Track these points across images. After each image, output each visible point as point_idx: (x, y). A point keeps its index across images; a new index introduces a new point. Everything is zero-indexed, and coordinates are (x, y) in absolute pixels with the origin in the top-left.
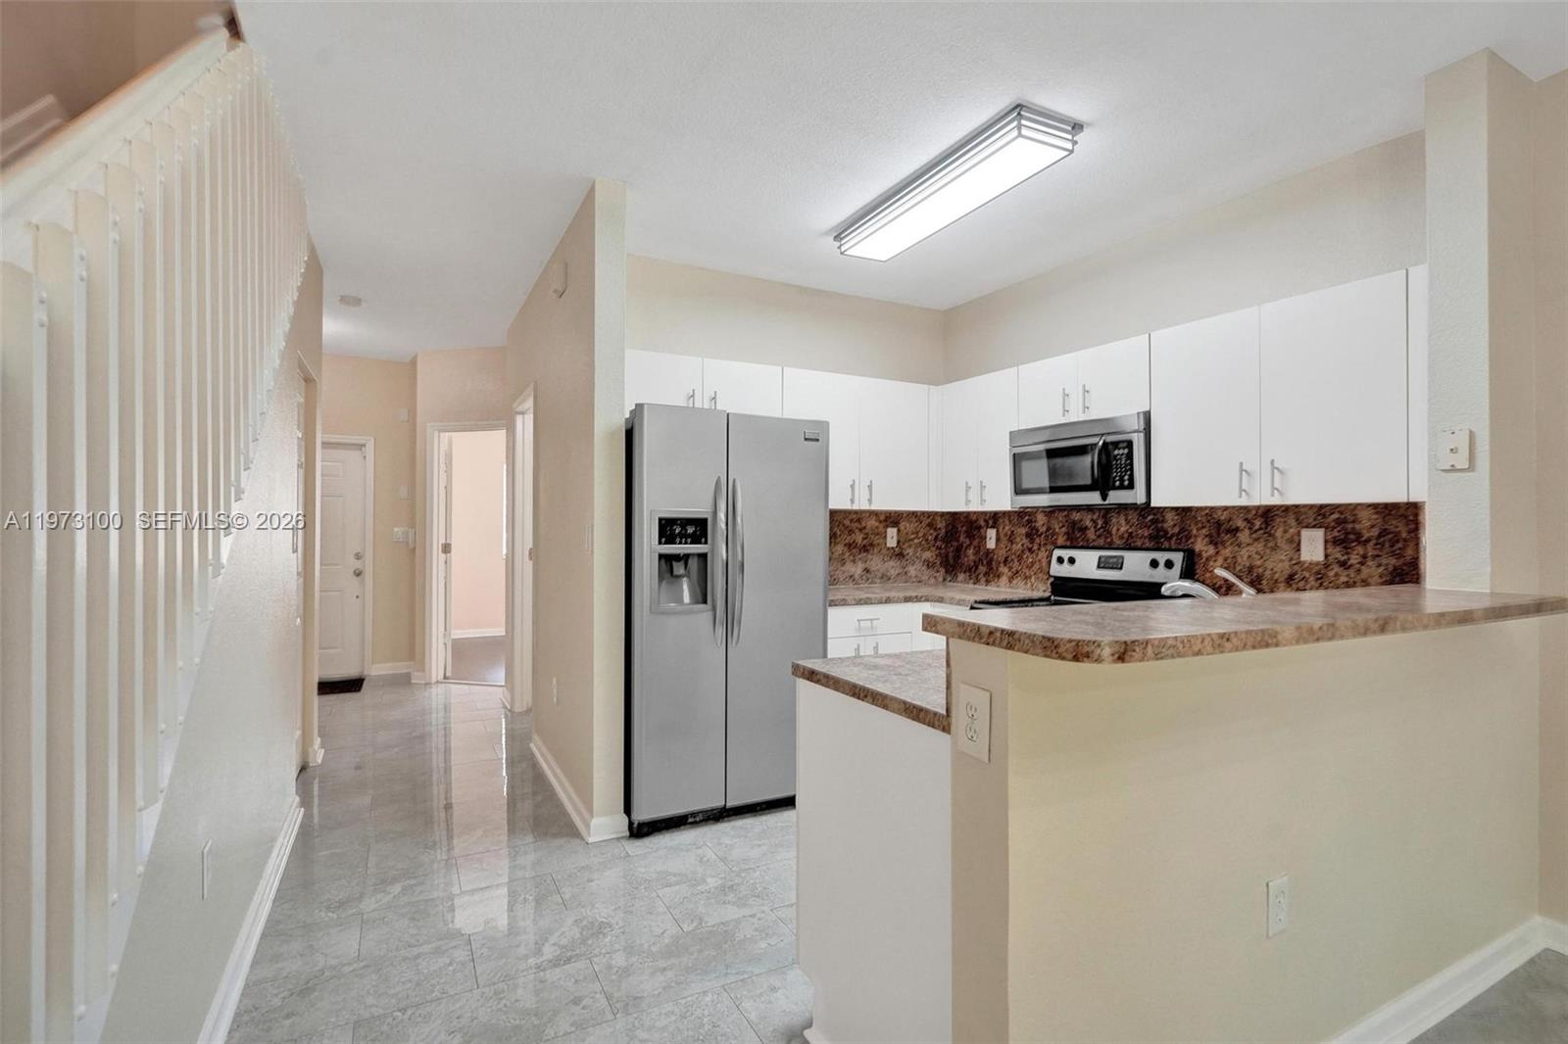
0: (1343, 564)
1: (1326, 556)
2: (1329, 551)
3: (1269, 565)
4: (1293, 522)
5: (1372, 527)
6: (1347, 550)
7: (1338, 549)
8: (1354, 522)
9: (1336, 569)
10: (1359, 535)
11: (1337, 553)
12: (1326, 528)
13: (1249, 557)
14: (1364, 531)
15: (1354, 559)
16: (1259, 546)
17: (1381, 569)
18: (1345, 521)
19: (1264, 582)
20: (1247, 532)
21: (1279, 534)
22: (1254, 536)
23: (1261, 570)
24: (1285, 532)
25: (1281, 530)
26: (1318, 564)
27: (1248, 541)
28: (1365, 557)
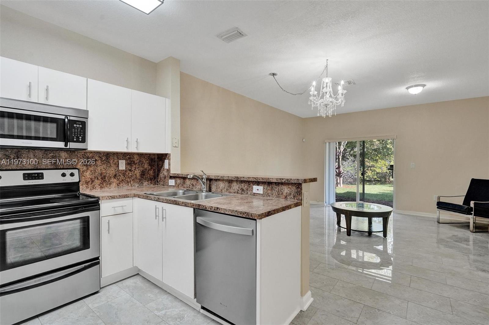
0: (130, 170)
1: (126, 168)
2: (127, 166)
3: (108, 172)
4: (116, 158)
5: (137, 160)
6: (131, 166)
7: (129, 166)
8: (133, 158)
9: (128, 172)
10: (134, 162)
11: (129, 167)
12: (126, 160)
13: (101, 170)
14: (135, 161)
15: (133, 169)
16: (105, 166)
17: (139, 171)
18: (131, 158)
19: (106, 178)
20: (100, 161)
21: (111, 162)
22: (103, 162)
23: (105, 174)
24: (114, 161)
25: (112, 160)
26: (123, 170)
27: (100, 164)
28: (136, 168)
